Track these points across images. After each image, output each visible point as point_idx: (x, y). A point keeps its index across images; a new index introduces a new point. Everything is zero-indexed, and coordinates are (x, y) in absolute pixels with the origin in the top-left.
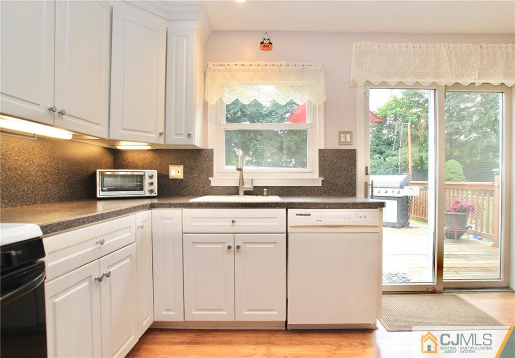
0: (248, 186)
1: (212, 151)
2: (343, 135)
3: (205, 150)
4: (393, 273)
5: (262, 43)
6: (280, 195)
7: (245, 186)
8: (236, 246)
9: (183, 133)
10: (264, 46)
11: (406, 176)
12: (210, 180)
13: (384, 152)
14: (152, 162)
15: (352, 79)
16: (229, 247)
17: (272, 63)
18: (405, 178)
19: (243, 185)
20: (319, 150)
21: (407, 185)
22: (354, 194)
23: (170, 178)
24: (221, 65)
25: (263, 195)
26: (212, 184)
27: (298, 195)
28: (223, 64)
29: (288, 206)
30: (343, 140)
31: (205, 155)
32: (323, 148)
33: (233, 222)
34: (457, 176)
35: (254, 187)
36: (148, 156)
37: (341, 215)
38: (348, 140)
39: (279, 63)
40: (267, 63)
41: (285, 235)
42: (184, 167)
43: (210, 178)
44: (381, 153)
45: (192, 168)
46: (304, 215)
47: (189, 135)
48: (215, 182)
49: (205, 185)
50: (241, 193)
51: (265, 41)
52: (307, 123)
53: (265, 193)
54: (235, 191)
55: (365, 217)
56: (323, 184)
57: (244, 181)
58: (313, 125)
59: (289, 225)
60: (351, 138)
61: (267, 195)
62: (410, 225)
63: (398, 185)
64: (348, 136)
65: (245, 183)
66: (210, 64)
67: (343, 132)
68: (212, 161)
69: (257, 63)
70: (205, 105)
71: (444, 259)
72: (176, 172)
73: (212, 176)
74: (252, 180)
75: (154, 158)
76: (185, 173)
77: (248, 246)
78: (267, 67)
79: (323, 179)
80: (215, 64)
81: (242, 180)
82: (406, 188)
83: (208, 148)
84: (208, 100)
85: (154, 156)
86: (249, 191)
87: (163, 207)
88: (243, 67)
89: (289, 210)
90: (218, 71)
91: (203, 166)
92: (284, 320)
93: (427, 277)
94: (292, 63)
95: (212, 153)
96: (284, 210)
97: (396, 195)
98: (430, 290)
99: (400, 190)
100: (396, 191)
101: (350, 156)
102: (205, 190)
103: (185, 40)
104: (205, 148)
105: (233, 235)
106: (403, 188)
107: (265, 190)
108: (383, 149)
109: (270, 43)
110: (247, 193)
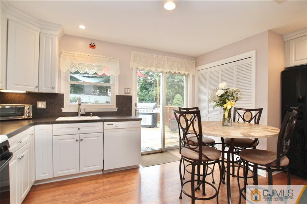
0: (83, 112)
1: (63, 95)
2: (126, 90)
3: (59, 94)
4: (148, 147)
5: (90, 45)
6: (99, 116)
7: (81, 112)
8: (80, 139)
9: (50, 87)
10: (91, 46)
11: (155, 103)
12: (62, 109)
13: (148, 89)
14: (26, 100)
15: (131, 66)
16: (77, 140)
17: (95, 56)
18: (155, 105)
19: (80, 112)
20: (116, 96)
21: (156, 108)
22: (131, 115)
23: (38, 108)
24: (69, 53)
25: (90, 116)
26: (63, 111)
27: (106, 115)
28: (70, 52)
29: (104, 121)
30: (126, 92)
31: (59, 97)
32: (118, 95)
33: (79, 129)
34: (180, 102)
35: (86, 112)
36: (22, 96)
37: (125, 124)
38: (129, 92)
39: (99, 56)
40: (93, 55)
41: (102, 133)
42: (46, 102)
43: (62, 108)
44: (147, 89)
45: (51, 103)
46: (111, 124)
47: (53, 88)
48: (65, 110)
49: (59, 111)
50: (79, 115)
51: (92, 44)
52: (111, 83)
53: (91, 115)
54: (76, 114)
55: (134, 124)
56: (117, 110)
57: (81, 109)
58: (113, 85)
59: (104, 129)
60: (130, 91)
61: (92, 116)
62: (157, 126)
63: (152, 108)
64: (129, 90)
65: (81, 111)
66: (63, 52)
67: (126, 88)
68: (63, 100)
69: (88, 54)
70: (60, 71)
71: (165, 140)
72: (41, 105)
73: (63, 107)
74: (85, 109)
75: (27, 97)
76: (47, 105)
77: (86, 139)
78: (93, 57)
79: (118, 108)
80: (66, 52)
81: (79, 109)
82: (156, 109)
83: (61, 93)
84: (62, 69)
85: (27, 96)
86: (83, 114)
87: (42, 124)
88: (81, 56)
89: (104, 123)
90: (68, 55)
91: (58, 102)
92: (103, 169)
93: (159, 147)
94: (105, 57)
95: (63, 96)
96: (102, 123)
97: (151, 112)
98: (160, 151)
99: (153, 110)
100: (151, 110)
101: (129, 98)
102: (59, 114)
103: (51, 40)
104: (59, 93)
105: (79, 135)
106: (154, 109)
107: (91, 113)
108: (148, 87)
109: (95, 46)
110: (82, 115)
